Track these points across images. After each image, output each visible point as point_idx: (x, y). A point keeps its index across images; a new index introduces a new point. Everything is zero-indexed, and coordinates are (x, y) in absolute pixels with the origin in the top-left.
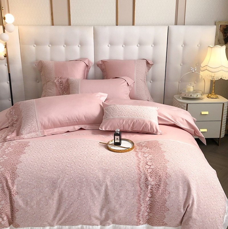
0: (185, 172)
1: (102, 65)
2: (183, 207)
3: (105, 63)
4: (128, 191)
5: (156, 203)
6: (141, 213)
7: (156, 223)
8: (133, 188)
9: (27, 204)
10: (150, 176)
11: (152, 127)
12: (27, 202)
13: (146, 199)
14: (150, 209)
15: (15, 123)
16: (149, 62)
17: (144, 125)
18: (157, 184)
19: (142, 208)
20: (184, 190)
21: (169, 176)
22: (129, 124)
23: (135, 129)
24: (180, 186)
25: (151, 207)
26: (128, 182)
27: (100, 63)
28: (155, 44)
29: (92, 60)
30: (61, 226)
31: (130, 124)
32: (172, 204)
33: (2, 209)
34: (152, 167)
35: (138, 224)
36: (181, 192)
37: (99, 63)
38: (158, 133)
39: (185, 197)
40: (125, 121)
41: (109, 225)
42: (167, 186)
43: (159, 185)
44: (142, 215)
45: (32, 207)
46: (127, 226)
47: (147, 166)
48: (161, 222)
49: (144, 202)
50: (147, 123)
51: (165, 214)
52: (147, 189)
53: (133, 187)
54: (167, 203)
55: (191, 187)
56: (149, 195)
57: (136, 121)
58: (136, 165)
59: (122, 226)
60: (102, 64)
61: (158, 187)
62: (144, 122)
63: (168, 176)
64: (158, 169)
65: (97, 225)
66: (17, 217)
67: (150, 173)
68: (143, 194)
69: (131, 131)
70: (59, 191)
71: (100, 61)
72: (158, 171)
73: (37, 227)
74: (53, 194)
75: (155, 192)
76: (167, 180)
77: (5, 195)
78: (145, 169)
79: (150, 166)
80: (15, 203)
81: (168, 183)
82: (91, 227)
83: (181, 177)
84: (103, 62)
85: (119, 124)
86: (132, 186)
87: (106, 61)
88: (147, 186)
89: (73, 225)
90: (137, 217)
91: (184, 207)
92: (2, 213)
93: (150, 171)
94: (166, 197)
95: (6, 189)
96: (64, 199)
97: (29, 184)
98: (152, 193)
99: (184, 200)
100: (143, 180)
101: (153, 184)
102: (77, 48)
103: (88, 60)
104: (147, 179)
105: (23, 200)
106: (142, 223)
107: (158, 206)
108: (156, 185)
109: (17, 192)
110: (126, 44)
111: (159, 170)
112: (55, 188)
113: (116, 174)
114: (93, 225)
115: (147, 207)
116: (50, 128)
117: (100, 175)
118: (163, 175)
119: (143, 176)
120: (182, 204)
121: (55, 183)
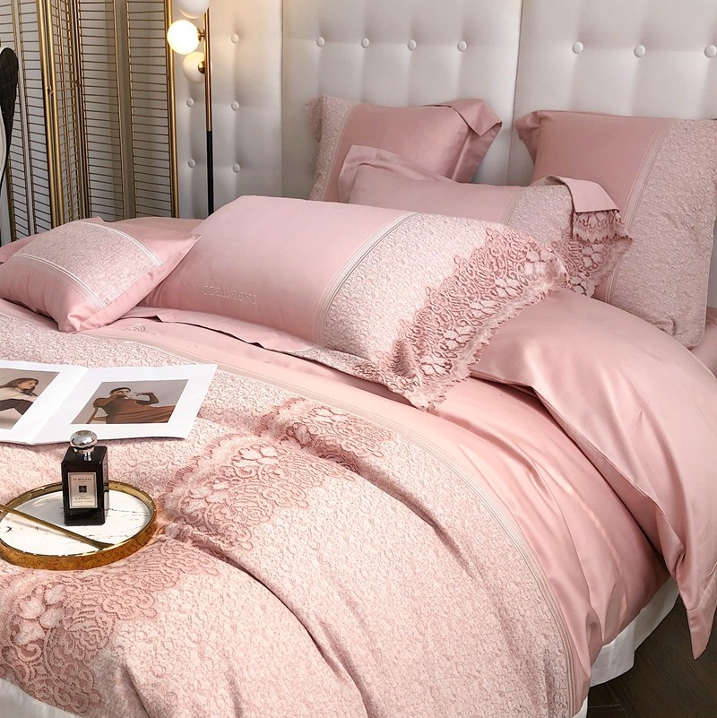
3: (545, 123)
27: (529, 123)
37: (525, 125)
60: (533, 129)
71: (527, 116)
84: (539, 118)
87: (547, 114)
102: (453, 55)
103: (483, 107)
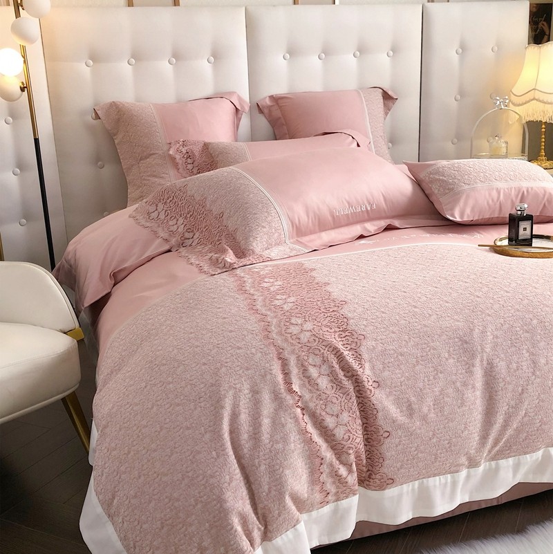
1: (274, 109)
3: (280, 101)
9: (410, 411)
12: (410, 405)
15: (187, 235)
16: (389, 93)
17: (546, 199)
22: (512, 201)
27: (268, 102)
28: (395, 50)
30: (493, 463)
31: (514, 199)
33: (346, 437)
37: (264, 104)
40: (504, 193)
45: (424, 418)
57: (527, 191)
60: (271, 106)
66: (388, 454)
70: (482, 361)
71: (266, 98)
73: (437, 478)
74: (470, 372)
77: (346, 393)
80: (380, 414)
84: (277, 99)
85: (490, 202)
89: (526, 453)
92: (350, 448)
95: (343, 378)
96: (501, 380)
97: (402, 355)
102: (205, 67)
103: (238, 96)
105: (398, 402)
109: (377, 380)
110: (327, 52)
112: (473, 356)
116: (311, 234)
121: (466, 343)
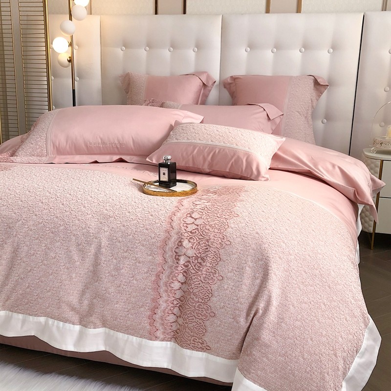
0: (265, 241)
1: (232, 85)
2: (245, 314)
3: (236, 80)
4: (139, 263)
5: (192, 296)
6: (159, 313)
7: (189, 342)
8: (150, 257)
10: (188, 238)
11: (249, 164)
13: (172, 285)
14: (181, 308)
16: (318, 81)
17: (233, 160)
18: (199, 255)
19: (161, 301)
20: (255, 278)
21: (228, 243)
22: (204, 156)
23: (217, 168)
24: (247, 268)
25: (182, 303)
26: (143, 245)
27: (229, 81)
28: (335, 48)
29: (216, 75)
31: (206, 155)
32: (222, 304)
34: (198, 222)
35: (152, 336)
36: (247, 281)
37: (227, 82)
38: (260, 178)
39: (253, 294)
40: (198, 150)
41: (94, 328)
42: (220, 263)
43: (203, 259)
44: (162, 318)
46: (131, 337)
47: (190, 218)
48: (198, 340)
49: (166, 291)
50: (241, 156)
51: (208, 323)
52: (177, 263)
53: (150, 255)
54: (214, 299)
55: (270, 272)
56: (181, 277)
57: (219, 152)
58: (167, 215)
59: (120, 335)
60: (231, 83)
61: (200, 263)
62: (234, 154)
63: (225, 242)
64: (208, 227)
65: (73, 324)
67: (191, 232)
68: (167, 273)
69: (208, 171)
70: (13, 242)
72: (207, 231)
75: (193, 271)
76: (222, 251)
78: (182, 225)
79: (196, 219)
81: (224, 257)
82: (61, 324)
83: (254, 250)
84: (234, 79)
85: (185, 154)
86: (149, 253)
87: (239, 77)
88: (177, 257)
89: (30, 315)
90: (149, 321)
91: (248, 315)
93: (191, 228)
94: (214, 287)
96: (19, 258)
98: (186, 273)
99: (250, 300)
100: (171, 244)
101: (190, 255)
102: (191, 54)
103: (208, 75)
104: (180, 244)
106: (162, 336)
107: (194, 304)
108: (197, 258)
110: (279, 47)
111: (210, 230)
113: (124, 226)
114: (65, 321)
115: (175, 302)
117: (93, 224)
118: (216, 239)
119: (174, 237)
120: (245, 307)
